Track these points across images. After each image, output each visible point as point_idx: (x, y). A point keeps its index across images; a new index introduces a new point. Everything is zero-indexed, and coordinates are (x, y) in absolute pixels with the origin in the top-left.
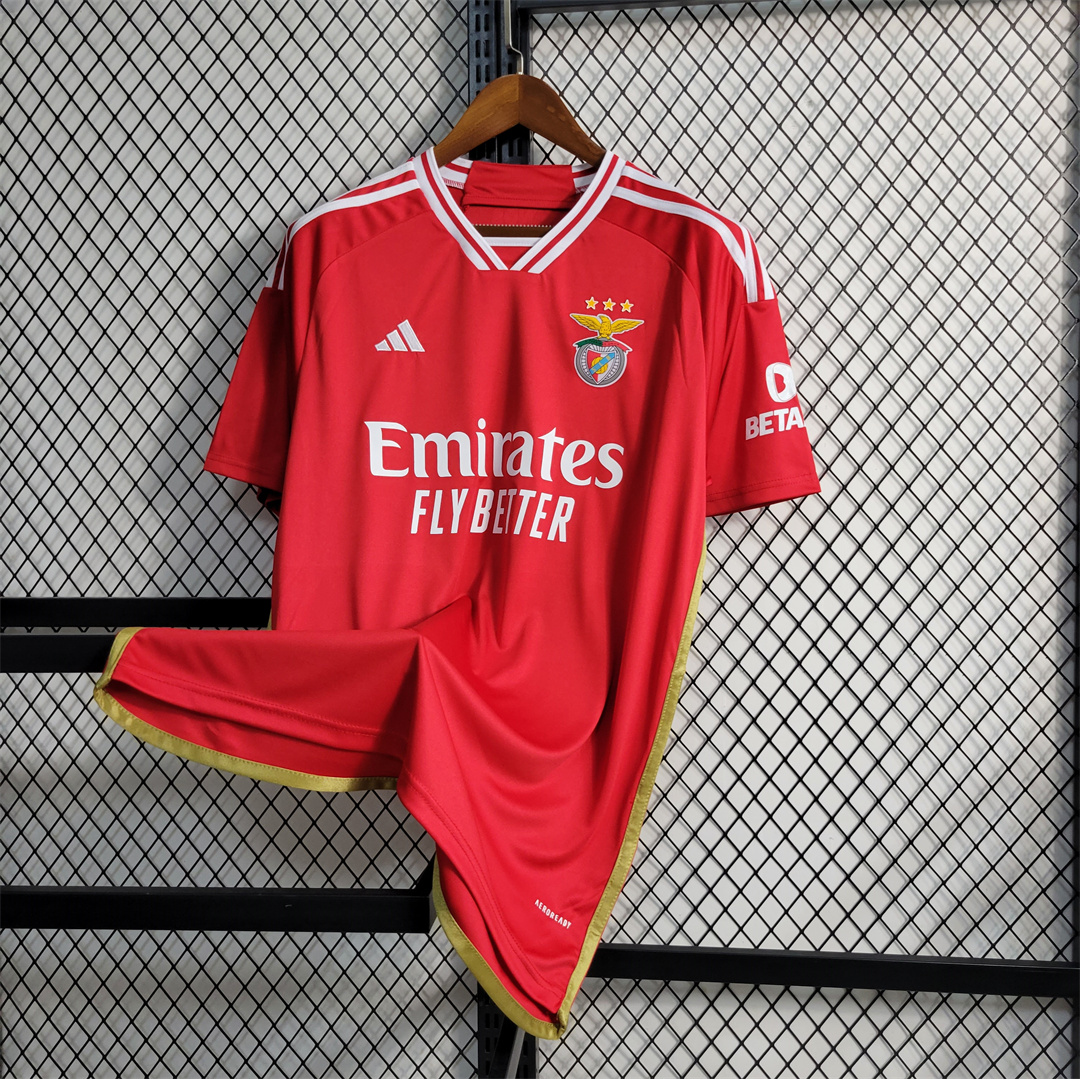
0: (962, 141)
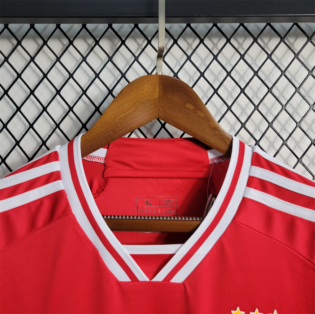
0: (287, 146)
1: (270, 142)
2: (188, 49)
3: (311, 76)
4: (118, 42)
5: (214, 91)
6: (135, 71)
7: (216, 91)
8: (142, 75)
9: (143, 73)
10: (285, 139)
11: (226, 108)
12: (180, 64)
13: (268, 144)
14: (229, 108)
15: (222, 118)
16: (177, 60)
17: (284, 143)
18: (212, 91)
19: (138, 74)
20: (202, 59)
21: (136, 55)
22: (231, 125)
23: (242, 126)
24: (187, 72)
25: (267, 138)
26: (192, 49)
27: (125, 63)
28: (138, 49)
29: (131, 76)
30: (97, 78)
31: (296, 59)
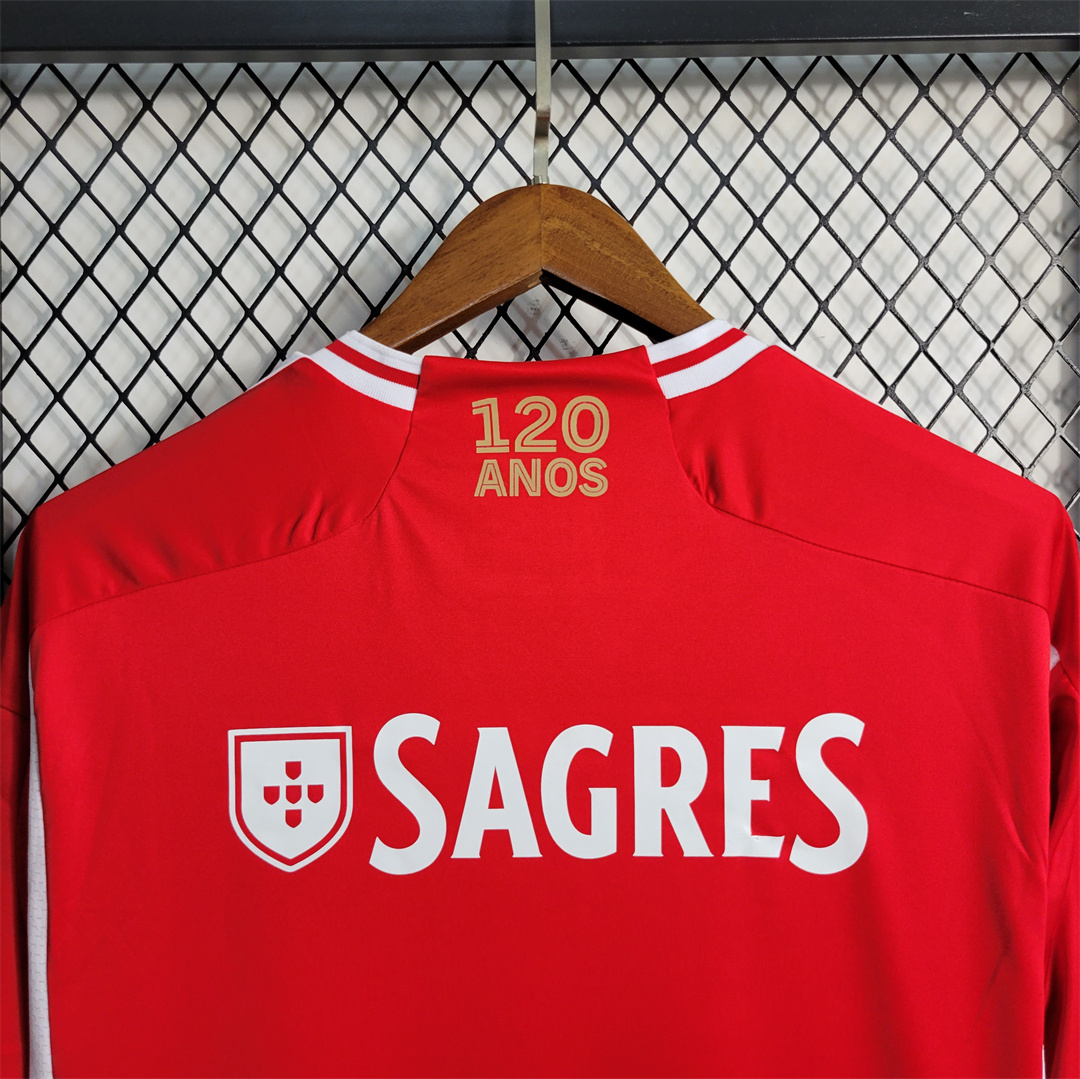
1: (825, 349)
2: (626, 117)
3: (923, 184)
4: (453, 100)
5: (690, 224)
6: (497, 175)
7: (693, 224)
8: (513, 185)
9: (515, 181)
10: (857, 340)
11: (718, 266)
12: (606, 156)
13: (820, 353)
14: (725, 266)
15: (706, 291)
16: (599, 144)
17: (855, 350)
18: (686, 224)
19: (503, 182)
20: (661, 143)
21: (500, 135)
22: (730, 308)
23: (754, 310)
24: (624, 176)
25: (817, 339)
26: (636, 115)
27: (470, 153)
28: (502, 119)
29: (487, 188)
30: (405, 194)
31: (889, 142)
